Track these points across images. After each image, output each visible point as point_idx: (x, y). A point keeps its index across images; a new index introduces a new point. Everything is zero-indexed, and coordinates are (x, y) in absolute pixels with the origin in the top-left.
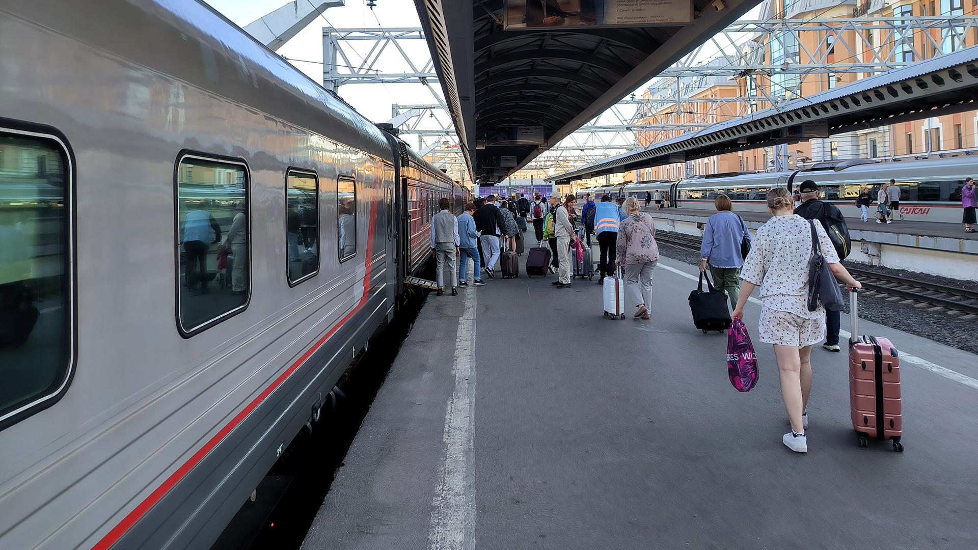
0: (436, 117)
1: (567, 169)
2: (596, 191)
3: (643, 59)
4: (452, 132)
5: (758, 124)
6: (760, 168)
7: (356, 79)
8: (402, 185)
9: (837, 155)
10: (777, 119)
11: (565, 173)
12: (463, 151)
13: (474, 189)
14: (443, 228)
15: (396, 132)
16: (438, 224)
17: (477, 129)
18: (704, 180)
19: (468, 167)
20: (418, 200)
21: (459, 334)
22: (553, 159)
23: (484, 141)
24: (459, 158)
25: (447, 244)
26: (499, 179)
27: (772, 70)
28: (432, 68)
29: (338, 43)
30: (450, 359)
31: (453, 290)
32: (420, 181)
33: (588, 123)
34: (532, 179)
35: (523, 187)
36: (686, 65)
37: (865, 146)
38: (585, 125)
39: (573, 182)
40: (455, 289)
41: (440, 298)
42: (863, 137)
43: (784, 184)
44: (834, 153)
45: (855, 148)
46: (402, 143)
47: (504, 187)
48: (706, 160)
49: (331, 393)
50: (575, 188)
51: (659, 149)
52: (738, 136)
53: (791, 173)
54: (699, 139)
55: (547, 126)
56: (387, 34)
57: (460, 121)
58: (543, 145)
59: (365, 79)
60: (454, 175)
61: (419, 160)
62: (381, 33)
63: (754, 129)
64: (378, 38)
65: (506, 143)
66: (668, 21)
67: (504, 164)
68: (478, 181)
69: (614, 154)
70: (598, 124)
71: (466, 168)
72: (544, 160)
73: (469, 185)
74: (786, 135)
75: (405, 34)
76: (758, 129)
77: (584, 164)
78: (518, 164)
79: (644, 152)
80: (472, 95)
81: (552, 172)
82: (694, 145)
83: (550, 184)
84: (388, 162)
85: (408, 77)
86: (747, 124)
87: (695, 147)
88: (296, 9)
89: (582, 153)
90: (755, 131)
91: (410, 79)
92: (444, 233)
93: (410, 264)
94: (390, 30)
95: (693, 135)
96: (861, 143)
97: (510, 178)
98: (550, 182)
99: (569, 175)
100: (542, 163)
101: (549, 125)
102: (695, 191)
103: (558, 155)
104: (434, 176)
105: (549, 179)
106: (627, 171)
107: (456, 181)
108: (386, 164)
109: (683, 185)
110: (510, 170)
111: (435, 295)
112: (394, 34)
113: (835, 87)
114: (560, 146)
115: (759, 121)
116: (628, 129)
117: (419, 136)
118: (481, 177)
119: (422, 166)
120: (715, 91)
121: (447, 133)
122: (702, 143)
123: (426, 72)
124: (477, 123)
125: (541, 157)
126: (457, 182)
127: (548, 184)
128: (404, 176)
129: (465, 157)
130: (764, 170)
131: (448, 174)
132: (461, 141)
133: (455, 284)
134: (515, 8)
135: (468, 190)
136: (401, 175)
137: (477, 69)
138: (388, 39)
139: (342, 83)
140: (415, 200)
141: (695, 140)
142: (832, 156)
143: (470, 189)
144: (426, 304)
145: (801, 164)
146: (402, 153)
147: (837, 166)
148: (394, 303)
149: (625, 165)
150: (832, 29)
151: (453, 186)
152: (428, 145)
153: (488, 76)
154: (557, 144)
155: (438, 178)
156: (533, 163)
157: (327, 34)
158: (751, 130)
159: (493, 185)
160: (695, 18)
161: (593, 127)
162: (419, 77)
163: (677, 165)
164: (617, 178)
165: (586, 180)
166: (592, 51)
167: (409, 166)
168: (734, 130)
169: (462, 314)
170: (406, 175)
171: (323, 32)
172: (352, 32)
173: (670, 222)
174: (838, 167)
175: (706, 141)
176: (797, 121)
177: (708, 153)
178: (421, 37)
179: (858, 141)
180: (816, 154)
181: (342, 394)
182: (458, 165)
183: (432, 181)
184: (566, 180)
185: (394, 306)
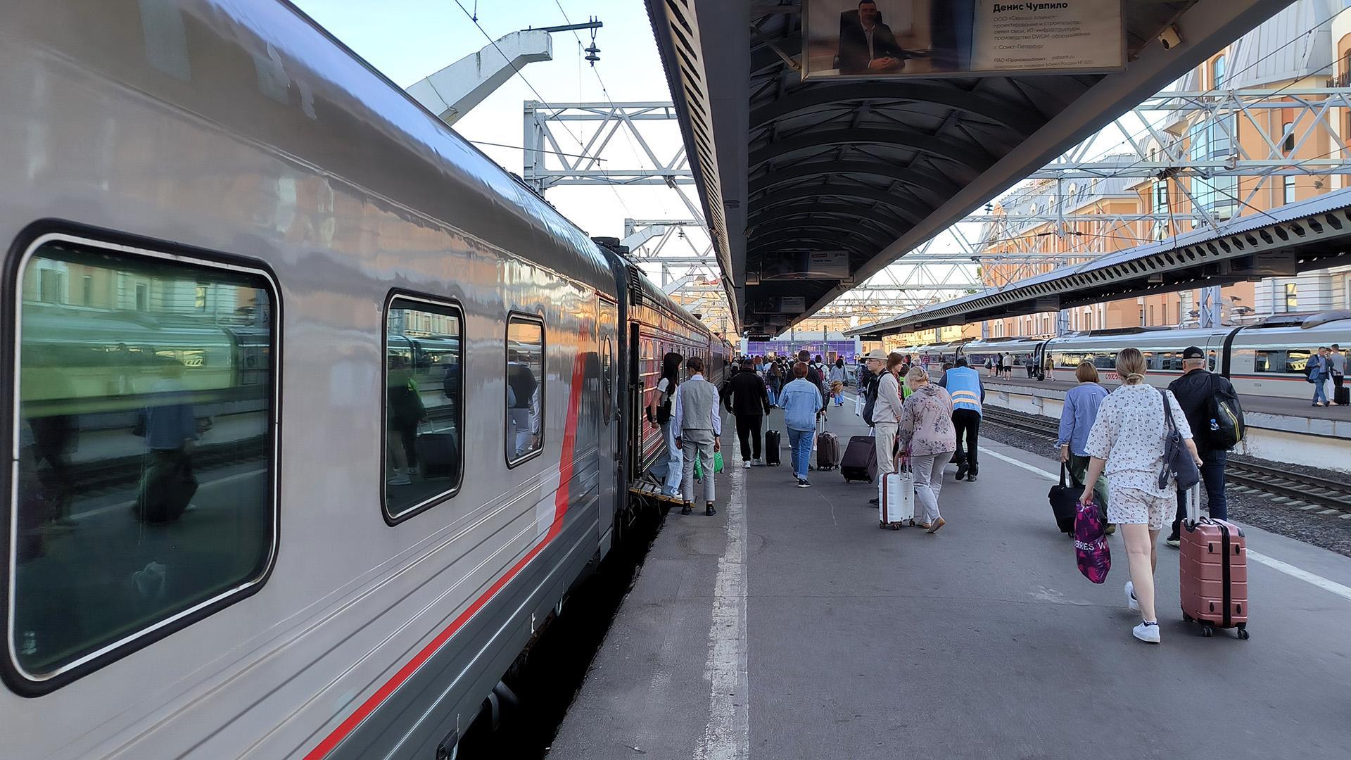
0: (687, 238)
1: (879, 318)
2: (921, 351)
3: (1014, 143)
4: (711, 260)
5: (1183, 253)
6: (1172, 322)
7: (571, 178)
8: (630, 335)
9: (1296, 305)
10: (1217, 245)
11: (875, 324)
12: (726, 289)
13: (741, 345)
14: (697, 405)
15: (624, 251)
16: (687, 398)
17: (749, 255)
18: (1087, 339)
19: (732, 313)
20: (656, 358)
21: (718, 592)
22: (857, 303)
23: (758, 273)
24: (719, 299)
25: (701, 432)
26: (778, 331)
27: (1210, 170)
28: (683, 162)
29: (546, 126)
30: (701, 645)
31: (708, 506)
32: (660, 328)
33: (915, 251)
34: (825, 331)
35: (812, 343)
36: (1074, 160)
37: (1342, 291)
38: (910, 253)
39: (886, 337)
40: (711, 505)
41: (686, 519)
42: (1339, 278)
43: (1218, 347)
44: (1292, 302)
45: (1324, 294)
46: (631, 268)
47: (784, 343)
48: (1087, 309)
49: (492, 696)
50: (889, 345)
51: (1021, 291)
52: (1150, 271)
53: (1228, 331)
54: (1086, 276)
55: (853, 251)
56: (618, 112)
57: (723, 242)
58: (846, 281)
59: (584, 178)
60: (712, 324)
61: (659, 298)
62: (608, 110)
63: (1176, 260)
64: (605, 118)
65: (791, 276)
66: (1083, 65)
67: (785, 309)
68: (746, 333)
69: (947, 298)
70: (930, 251)
71: (730, 314)
72: (844, 304)
73: (733, 338)
74: (1226, 271)
75: (645, 110)
76: (1183, 261)
77: (903, 312)
78: (807, 308)
79: (998, 294)
80: (743, 199)
81: (854, 323)
82: (1078, 284)
83: (852, 339)
84: (607, 295)
85: (648, 176)
86: (1166, 253)
87: (1078, 287)
88: (479, 65)
89: (903, 296)
90: (1178, 265)
91: (649, 178)
92: (697, 414)
93: (641, 460)
94: (623, 106)
95: (1075, 269)
96: (1334, 286)
97: (792, 329)
98: (853, 337)
99: (881, 327)
100: (841, 310)
101: (856, 251)
102: (1073, 354)
103: (866, 298)
104: (683, 322)
105: (852, 333)
106: (968, 323)
107: (715, 332)
108: (604, 298)
109: (1055, 346)
110: (793, 318)
111: (678, 513)
112: (628, 111)
113: (1294, 201)
114: (869, 284)
115: (1186, 248)
116: (975, 259)
117: (663, 267)
118: (750, 327)
119: (663, 306)
120: (1103, 207)
121: (704, 262)
122: (1091, 282)
123: (674, 168)
124: (749, 245)
125: (839, 300)
126: (717, 334)
127: (849, 339)
128: (633, 320)
129: (729, 298)
130: (1178, 326)
131: (703, 321)
132: (724, 272)
133: (712, 498)
134: (822, 43)
135: (732, 346)
136: (628, 318)
137: (753, 158)
138: (619, 119)
139: (552, 184)
140: (652, 358)
141: (1080, 277)
142: (1287, 306)
143: (734, 344)
144: (664, 529)
145: (1237, 317)
146: (632, 282)
147: (1306, 321)
148: (612, 526)
149: (966, 314)
150: (1308, 105)
151: (710, 340)
152: (675, 279)
153: (768, 172)
154: (865, 282)
155: (689, 325)
156: (827, 309)
157: (530, 111)
158: (1172, 262)
159: (767, 339)
160: (1129, 61)
161: (922, 255)
162: (664, 176)
163: (1041, 316)
164: (952, 333)
165: (904, 334)
166: (932, 132)
167: (642, 305)
168: (1144, 262)
169: (723, 551)
170: (638, 318)
171: (525, 109)
172: (566, 109)
173: (1036, 401)
174: (1308, 323)
175: (1097, 279)
176: (1248, 249)
177: (1095, 297)
178: (668, 117)
179: (1331, 283)
180: (1262, 303)
181: (511, 695)
182: (718, 309)
183: (679, 329)
184: (875, 334)
185: (612, 532)
